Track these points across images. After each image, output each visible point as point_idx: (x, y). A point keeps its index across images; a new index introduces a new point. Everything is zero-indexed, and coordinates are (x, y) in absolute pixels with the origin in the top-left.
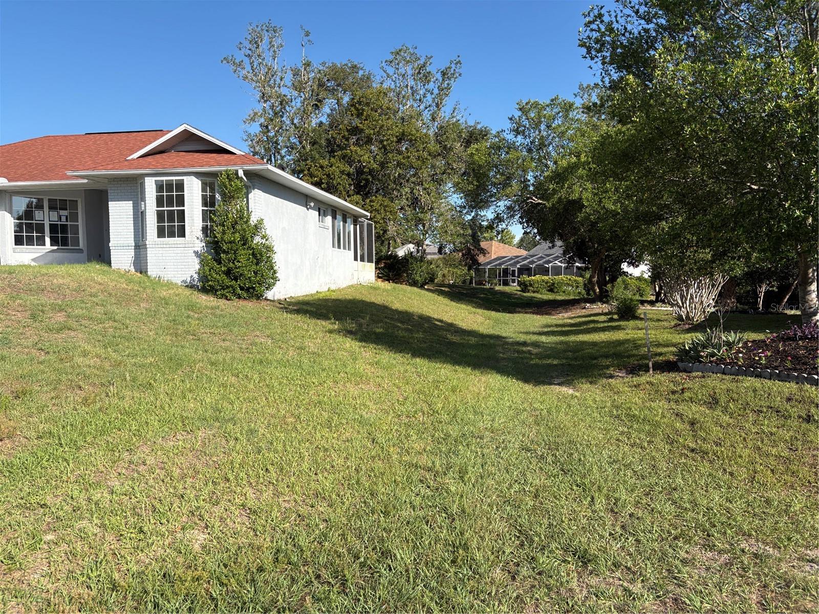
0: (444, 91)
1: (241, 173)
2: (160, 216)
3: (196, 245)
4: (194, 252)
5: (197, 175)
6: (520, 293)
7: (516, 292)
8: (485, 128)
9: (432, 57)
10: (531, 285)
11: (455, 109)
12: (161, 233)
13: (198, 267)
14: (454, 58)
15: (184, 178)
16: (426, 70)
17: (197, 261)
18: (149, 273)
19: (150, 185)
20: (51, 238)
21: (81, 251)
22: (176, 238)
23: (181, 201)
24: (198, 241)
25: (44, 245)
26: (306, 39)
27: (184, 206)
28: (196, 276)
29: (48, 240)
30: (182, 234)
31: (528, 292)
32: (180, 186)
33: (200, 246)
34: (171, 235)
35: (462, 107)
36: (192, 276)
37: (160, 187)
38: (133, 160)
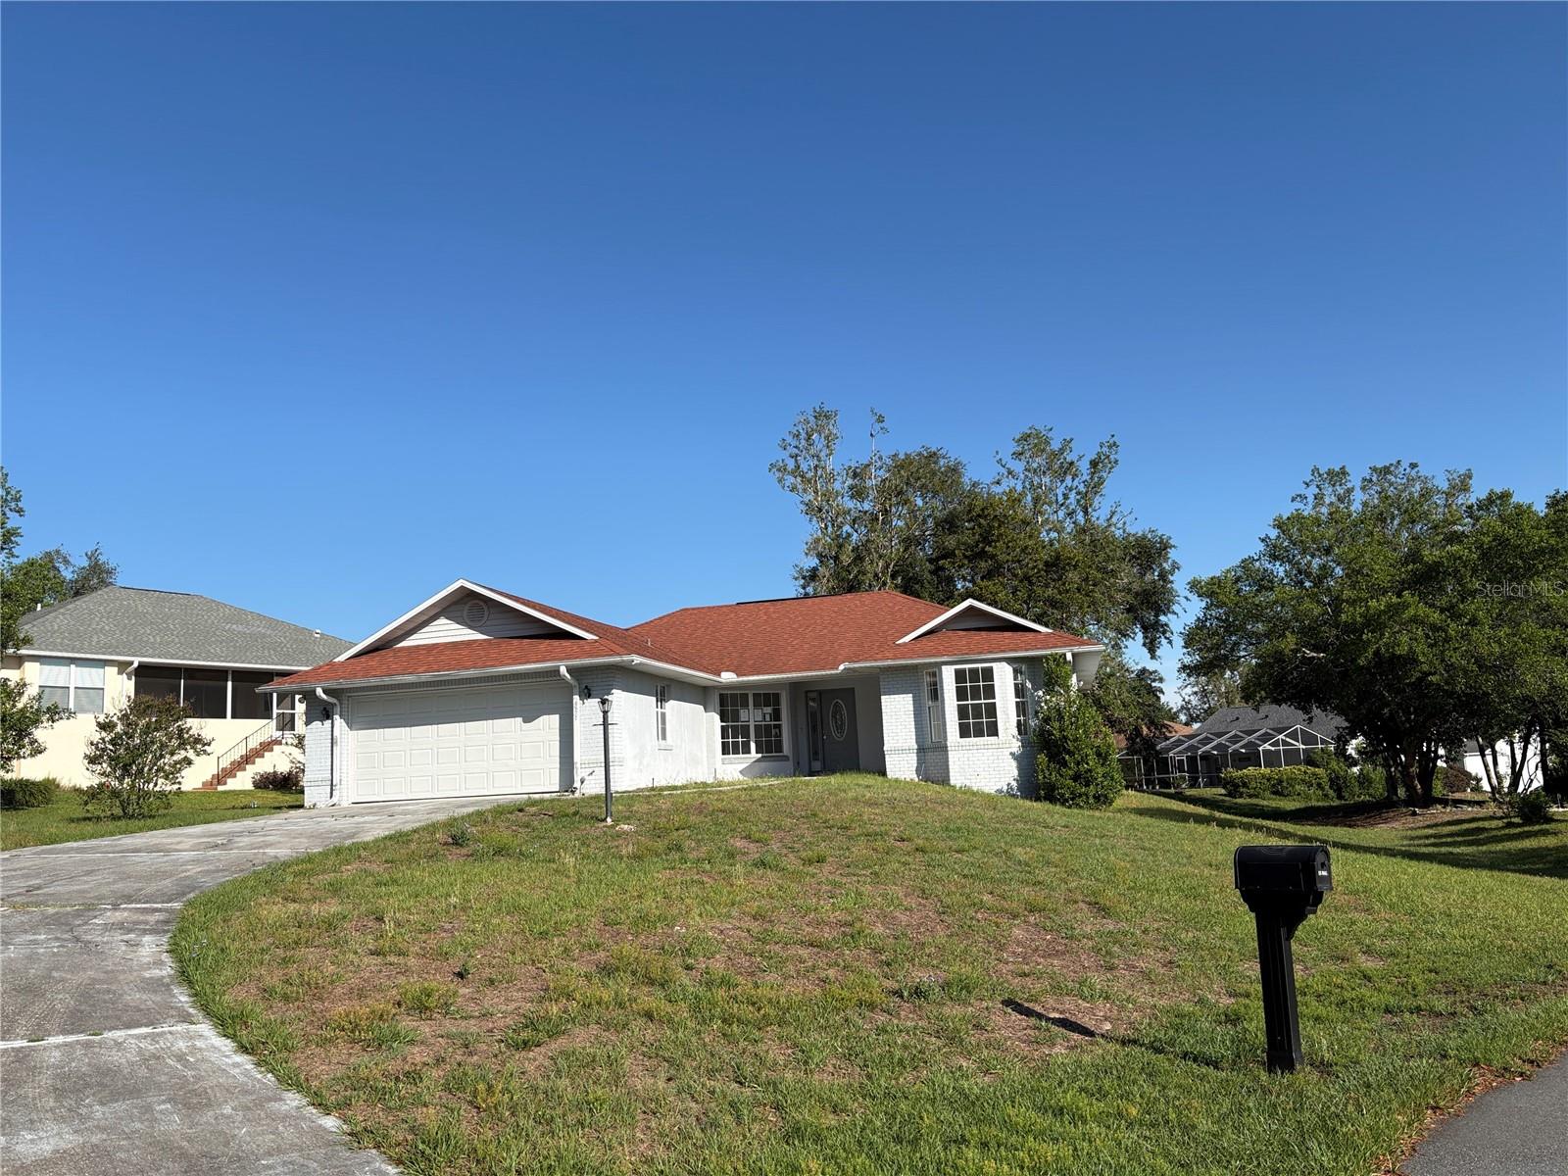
0: (1095, 487)
1: (1069, 657)
2: (962, 712)
3: (1012, 745)
4: (1011, 753)
5: (1009, 661)
6: (1227, 798)
7: (1221, 798)
8: (1160, 538)
9: (1072, 440)
10: (1245, 785)
11: (1113, 513)
12: (964, 732)
13: (1016, 773)
14: (1106, 438)
15: (994, 665)
16: (1065, 459)
17: (1014, 764)
18: (952, 782)
19: (948, 675)
20: (756, 742)
21: (786, 758)
22: (986, 738)
23: (990, 692)
24: (1015, 740)
25: (749, 752)
26: (878, 426)
27: (994, 698)
28: (1014, 784)
29: (753, 746)
30: (993, 731)
31: (1241, 796)
32: (988, 674)
33: (1016, 746)
34: (979, 733)
35: (1125, 509)
36: (1009, 784)
37: (960, 676)
38: (905, 644)
